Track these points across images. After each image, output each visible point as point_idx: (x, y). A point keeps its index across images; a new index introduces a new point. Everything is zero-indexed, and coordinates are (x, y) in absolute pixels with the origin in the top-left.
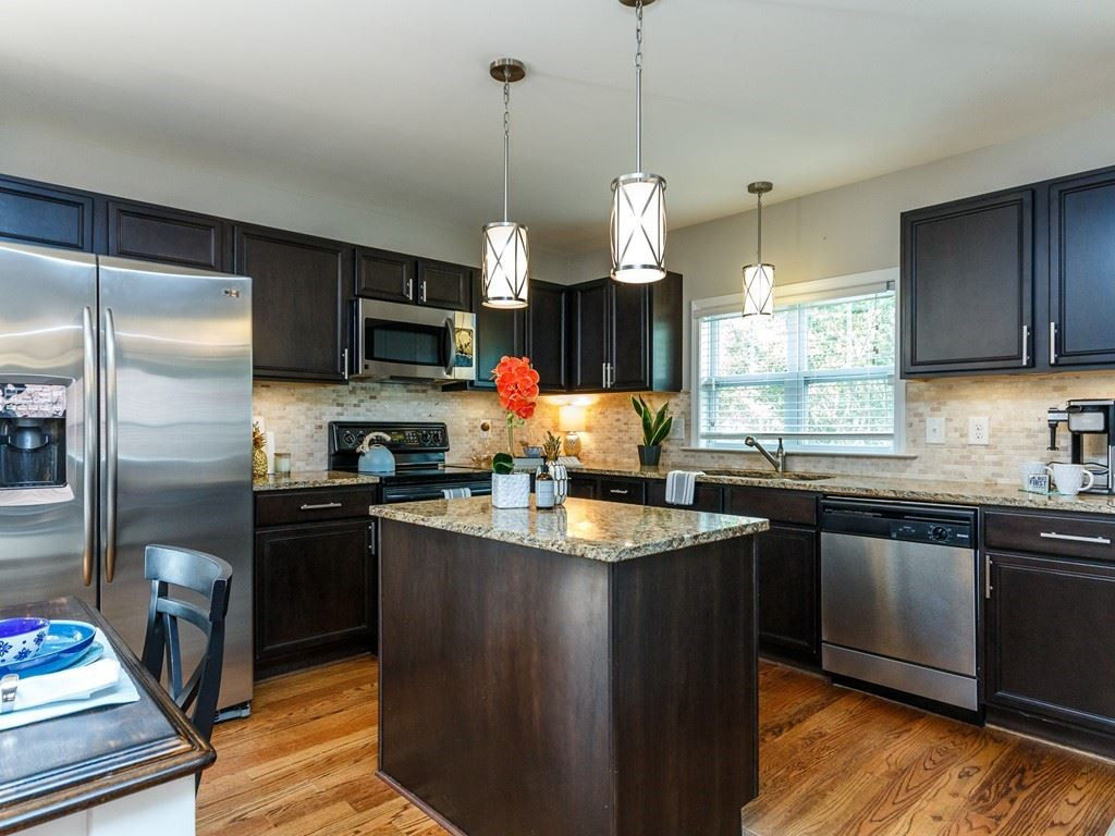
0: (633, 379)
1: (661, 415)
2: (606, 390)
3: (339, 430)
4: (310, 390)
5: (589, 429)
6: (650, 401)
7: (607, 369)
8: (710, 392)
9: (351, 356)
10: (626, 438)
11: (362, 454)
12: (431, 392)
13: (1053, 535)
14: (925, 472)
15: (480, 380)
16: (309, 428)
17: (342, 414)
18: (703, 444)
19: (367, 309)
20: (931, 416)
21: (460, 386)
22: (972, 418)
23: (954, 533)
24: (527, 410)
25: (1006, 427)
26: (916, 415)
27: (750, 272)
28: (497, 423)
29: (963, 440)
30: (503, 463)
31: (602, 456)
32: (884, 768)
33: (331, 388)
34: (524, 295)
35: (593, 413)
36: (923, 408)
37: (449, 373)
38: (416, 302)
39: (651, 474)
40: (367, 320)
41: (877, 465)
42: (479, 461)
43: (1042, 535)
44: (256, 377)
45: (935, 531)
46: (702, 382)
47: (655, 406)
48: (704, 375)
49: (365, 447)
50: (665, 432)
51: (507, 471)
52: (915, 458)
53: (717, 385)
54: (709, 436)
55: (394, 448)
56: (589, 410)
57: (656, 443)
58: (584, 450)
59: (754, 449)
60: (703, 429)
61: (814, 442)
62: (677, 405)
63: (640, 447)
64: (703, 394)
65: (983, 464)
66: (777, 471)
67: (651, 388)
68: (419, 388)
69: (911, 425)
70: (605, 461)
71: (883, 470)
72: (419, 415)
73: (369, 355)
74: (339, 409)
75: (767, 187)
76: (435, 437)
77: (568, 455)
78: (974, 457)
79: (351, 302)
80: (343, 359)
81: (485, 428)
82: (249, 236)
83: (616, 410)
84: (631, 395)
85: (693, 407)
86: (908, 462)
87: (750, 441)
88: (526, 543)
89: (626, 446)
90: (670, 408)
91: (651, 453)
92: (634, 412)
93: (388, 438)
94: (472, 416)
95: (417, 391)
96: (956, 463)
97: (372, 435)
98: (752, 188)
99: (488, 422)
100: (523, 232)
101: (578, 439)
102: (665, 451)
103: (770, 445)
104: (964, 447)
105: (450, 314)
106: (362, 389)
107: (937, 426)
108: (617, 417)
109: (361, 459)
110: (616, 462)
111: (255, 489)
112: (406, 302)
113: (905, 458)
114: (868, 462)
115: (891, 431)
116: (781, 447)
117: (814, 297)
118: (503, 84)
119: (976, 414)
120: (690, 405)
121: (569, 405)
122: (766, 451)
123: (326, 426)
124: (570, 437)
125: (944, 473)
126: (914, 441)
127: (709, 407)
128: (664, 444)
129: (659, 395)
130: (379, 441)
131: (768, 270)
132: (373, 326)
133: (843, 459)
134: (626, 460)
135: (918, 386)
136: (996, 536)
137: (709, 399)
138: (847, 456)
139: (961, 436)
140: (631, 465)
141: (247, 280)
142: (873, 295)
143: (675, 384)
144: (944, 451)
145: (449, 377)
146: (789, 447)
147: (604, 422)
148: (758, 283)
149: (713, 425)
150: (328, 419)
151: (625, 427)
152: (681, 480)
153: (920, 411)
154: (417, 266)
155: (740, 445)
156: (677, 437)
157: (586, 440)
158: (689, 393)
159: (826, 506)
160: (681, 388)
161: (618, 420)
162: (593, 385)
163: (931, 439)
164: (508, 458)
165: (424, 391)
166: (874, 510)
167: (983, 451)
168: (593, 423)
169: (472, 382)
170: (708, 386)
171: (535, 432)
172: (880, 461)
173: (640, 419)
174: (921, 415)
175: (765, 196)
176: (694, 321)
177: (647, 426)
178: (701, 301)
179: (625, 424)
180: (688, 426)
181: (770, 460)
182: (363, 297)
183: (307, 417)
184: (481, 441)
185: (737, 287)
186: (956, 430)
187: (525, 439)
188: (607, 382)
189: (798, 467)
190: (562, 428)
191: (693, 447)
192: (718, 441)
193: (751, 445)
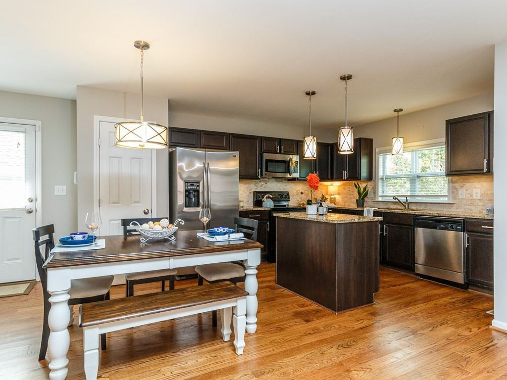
0: (354, 176)
1: (365, 189)
2: (345, 180)
3: (256, 194)
4: (248, 181)
5: (339, 194)
6: (361, 184)
7: (345, 173)
8: (383, 180)
9: (261, 171)
10: (352, 197)
11: (264, 201)
12: (284, 181)
13: (487, 227)
14: (458, 209)
15: (300, 177)
16: (248, 193)
17: (256, 189)
18: (380, 199)
19: (266, 156)
20: (460, 189)
21: (294, 179)
22: (475, 190)
23: (456, 227)
24: (316, 188)
25: (486, 193)
26: (455, 189)
27: (394, 140)
28: (306, 192)
29: (471, 198)
30: (309, 203)
31: (344, 203)
32: (426, 295)
33: (254, 181)
34: (315, 156)
35: (340, 188)
36: (457, 185)
37: (290, 175)
38: (280, 153)
39: (360, 209)
40: (266, 160)
41: (441, 206)
42: (300, 204)
43: (483, 227)
44: (240, 178)
45: (451, 227)
46: (380, 177)
47: (363, 186)
48: (381, 174)
49: (264, 199)
50: (366, 195)
51: (311, 204)
52: (454, 204)
53: (385, 178)
54: (382, 196)
55: (274, 200)
56: (339, 187)
57: (363, 199)
58: (337, 201)
59: (397, 200)
60: (380, 194)
61: (420, 198)
62: (371, 185)
63: (357, 200)
64: (380, 181)
65: (478, 205)
66: (406, 208)
67: (360, 179)
68: (280, 180)
69: (453, 192)
70: (345, 205)
71: (444, 208)
72: (280, 189)
73: (267, 170)
74: (256, 187)
75: (401, 110)
76: (285, 196)
77: (331, 203)
78: (475, 204)
79: (261, 154)
80: (259, 172)
81: (302, 193)
82: (234, 137)
83: (349, 187)
84: (354, 182)
85: (376, 186)
86: (452, 205)
87: (395, 198)
88: (316, 220)
89: (352, 200)
90: (368, 186)
91: (361, 202)
92: (355, 188)
93: (271, 196)
94: (297, 189)
95: (279, 181)
96: (469, 205)
97: (267, 195)
98: (395, 111)
99: (303, 191)
100: (315, 138)
101: (335, 198)
102: (366, 202)
103: (403, 199)
104: (471, 200)
105: (291, 156)
106: (263, 181)
107: (462, 193)
108: (349, 189)
109: (263, 203)
110: (349, 205)
111: (240, 210)
112: (277, 153)
113: (451, 204)
114: (438, 205)
115: (447, 194)
116: (407, 200)
117: (420, 147)
118: (309, 96)
119: (476, 188)
120: (375, 185)
121: (332, 185)
122: (401, 201)
123: (252, 192)
124: (332, 197)
125: (465, 209)
126: (454, 198)
127: (383, 186)
128: (366, 199)
129: (364, 182)
130: (269, 197)
131: (401, 139)
132: (268, 161)
133: (430, 204)
134: (352, 205)
135: (455, 178)
136: (470, 228)
137: (383, 183)
138: (431, 203)
139: (471, 196)
140: (354, 206)
141: (238, 152)
142: (440, 147)
143: (370, 178)
144: (465, 201)
145: (291, 177)
146: (410, 200)
147: (345, 191)
148: (397, 144)
149: (383, 192)
150: (253, 190)
151: (352, 193)
152: (369, 211)
153: (456, 187)
154: (280, 141)
155: (391, 199)
156: (371, 196)
157: (337, 197)
158: (375, 181)
159: (416, 219)
160: (372, 179)
161: (350, 191)
162: (340, 178)
163: (460, 197)
164: (311, 201)
165: (282, 181)
166: (432, 220)
167: (478, 201)
168: (341, 192)
169: (298, 178)
170: (382, 179)
171: (318, 195)
172: (443, 205)
173: (357, 190)
174: (457, 189)
175: (400, 113)
176: (377, 155)
177: (359, 193)
178: (379, 149)
179: (352, 192)
180: (375, 193)
181: (402, 204)
182: (265, 153)
183: (247, 190)
184: (301, 198)
185: (390, 144)
186: (469, 194)
187: (316, 197)
188: (345, 177)
189: (413, 207)
190: (329, 193)
191: (376, 200)
192: (386, 198)
193: (395, 199)
